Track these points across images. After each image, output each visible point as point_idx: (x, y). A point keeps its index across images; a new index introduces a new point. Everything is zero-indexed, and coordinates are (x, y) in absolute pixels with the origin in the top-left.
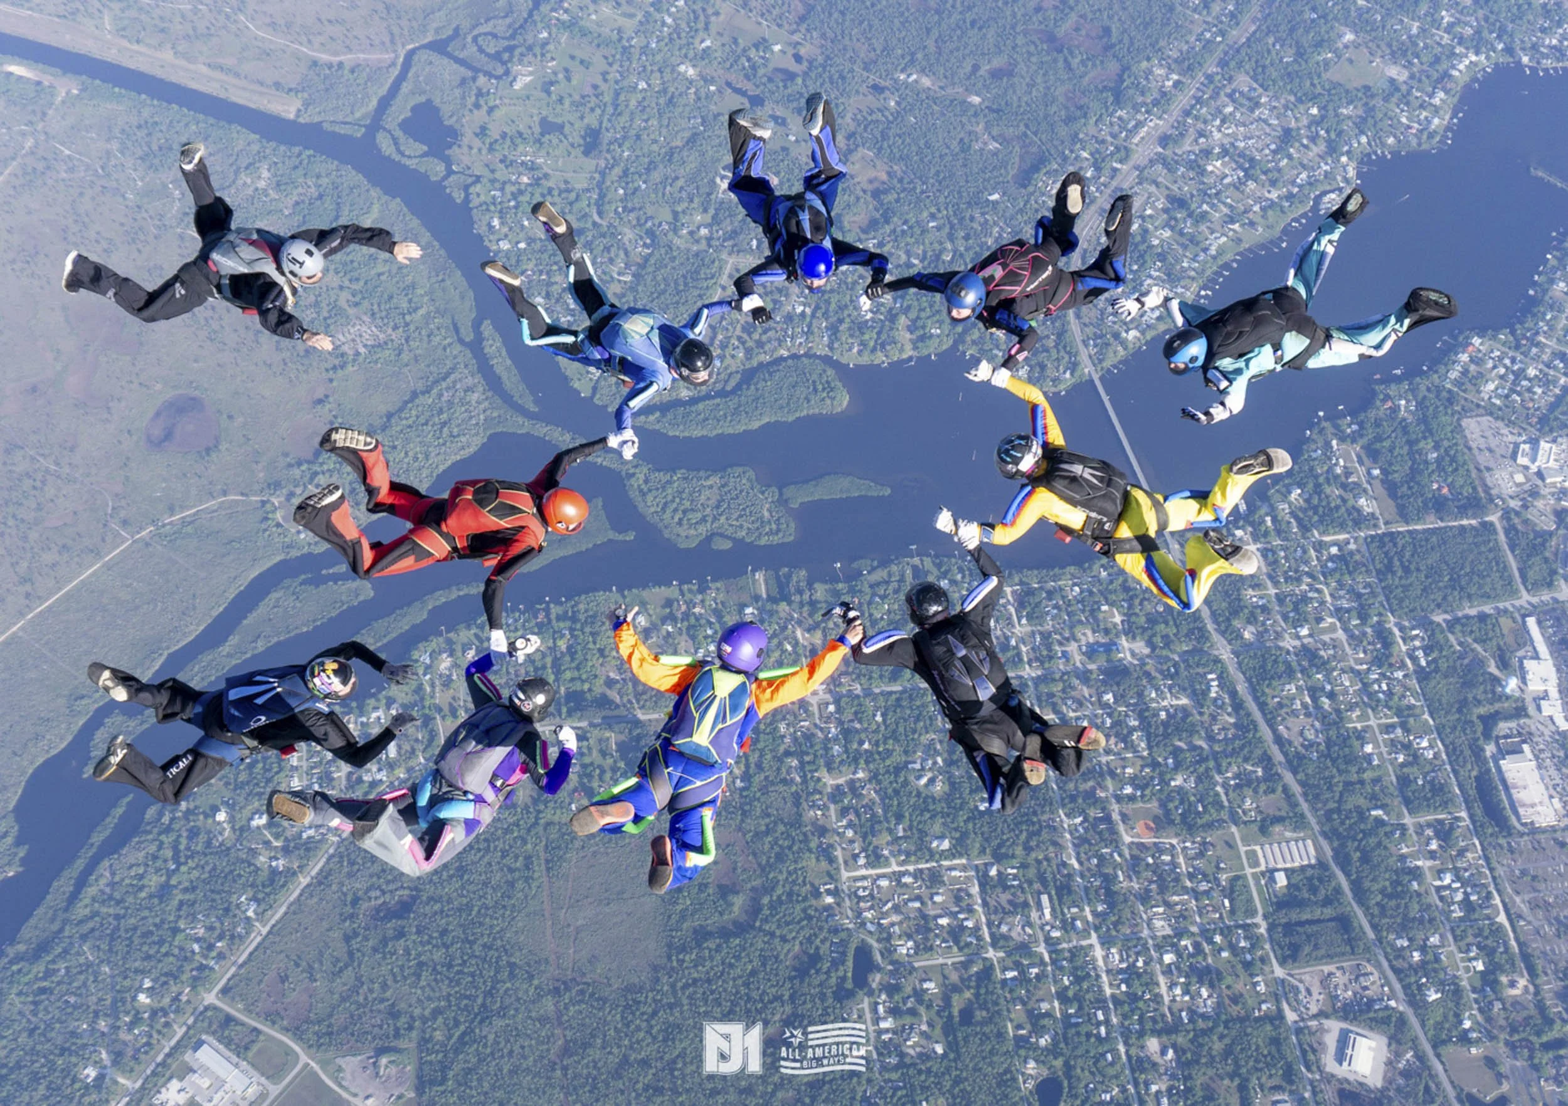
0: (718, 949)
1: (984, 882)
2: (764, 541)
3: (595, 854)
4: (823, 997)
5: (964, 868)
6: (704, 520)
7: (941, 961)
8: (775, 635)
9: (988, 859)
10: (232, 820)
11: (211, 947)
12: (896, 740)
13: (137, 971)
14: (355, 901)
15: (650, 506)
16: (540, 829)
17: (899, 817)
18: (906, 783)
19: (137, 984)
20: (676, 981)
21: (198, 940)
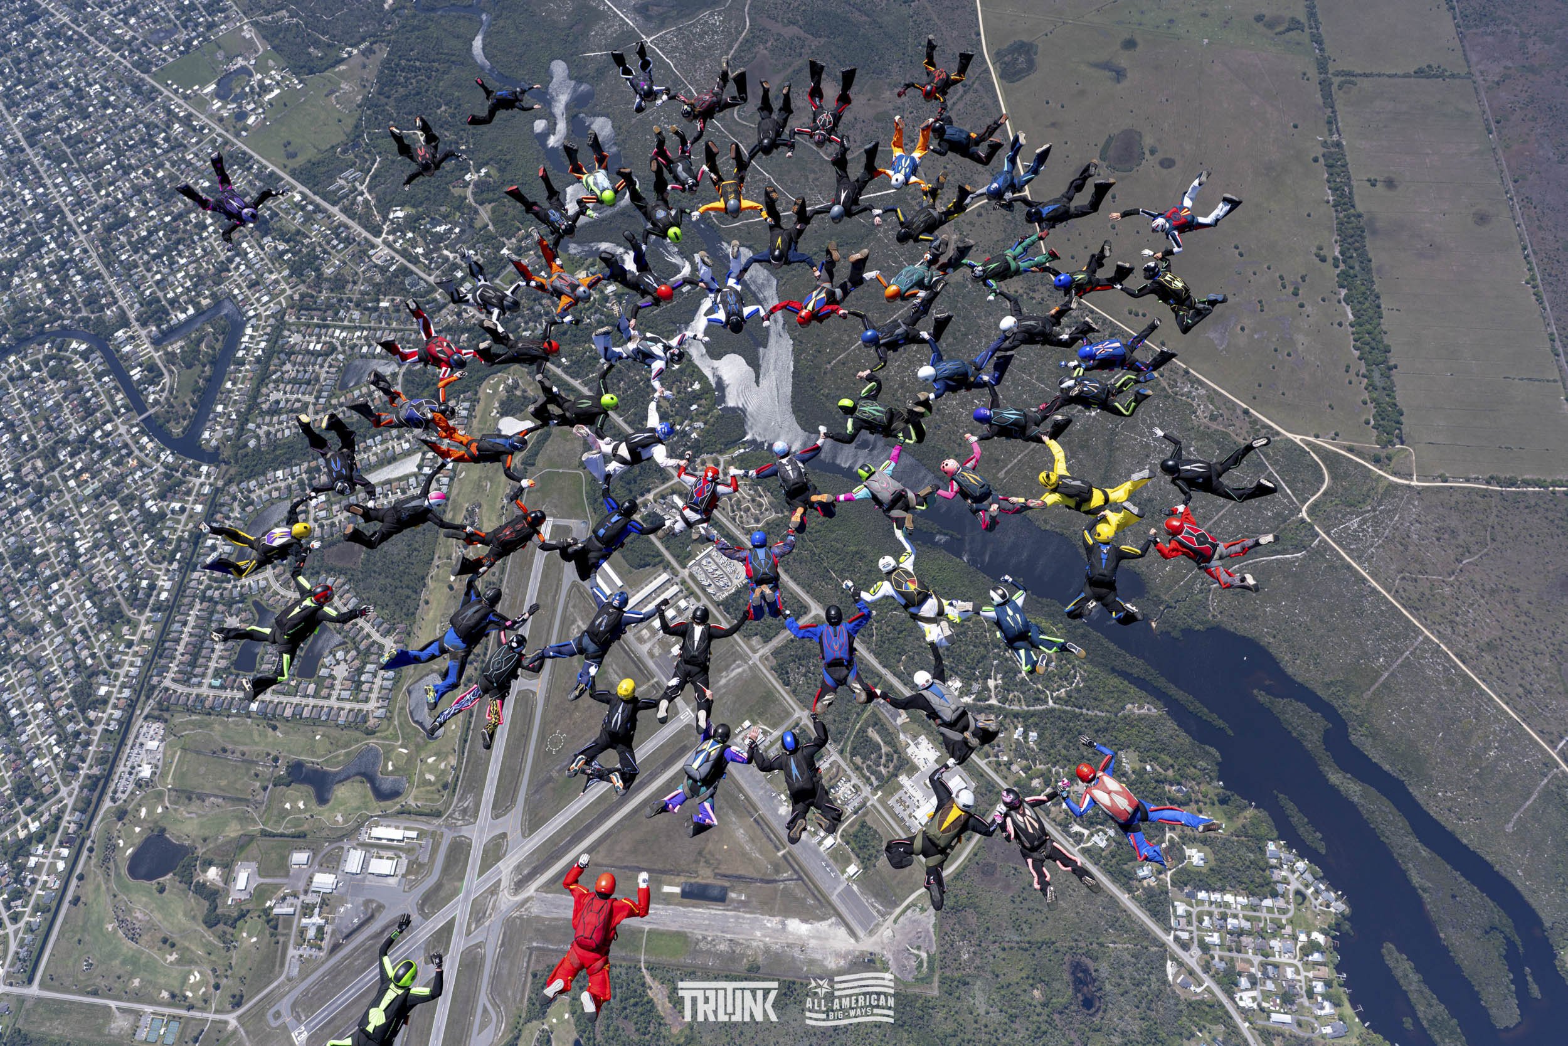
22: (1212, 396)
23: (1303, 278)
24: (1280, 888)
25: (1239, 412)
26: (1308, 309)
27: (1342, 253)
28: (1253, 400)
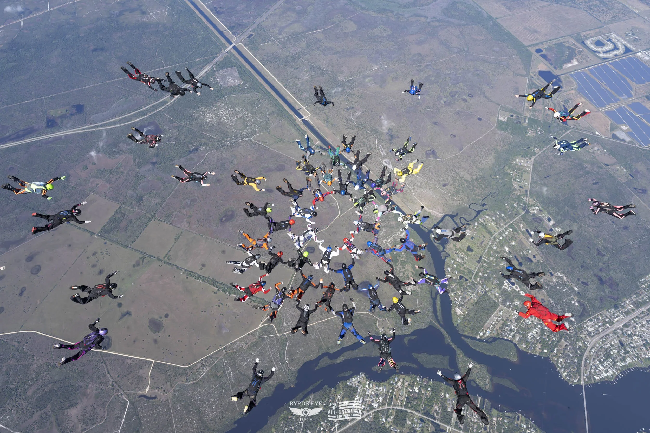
2: (484, 389)
22: (241, 341)
23: (219, 300)
24: (357, 386)
25: (248, 336)
26: (228, 304)
27: (217, 287)
28: (246, 331)
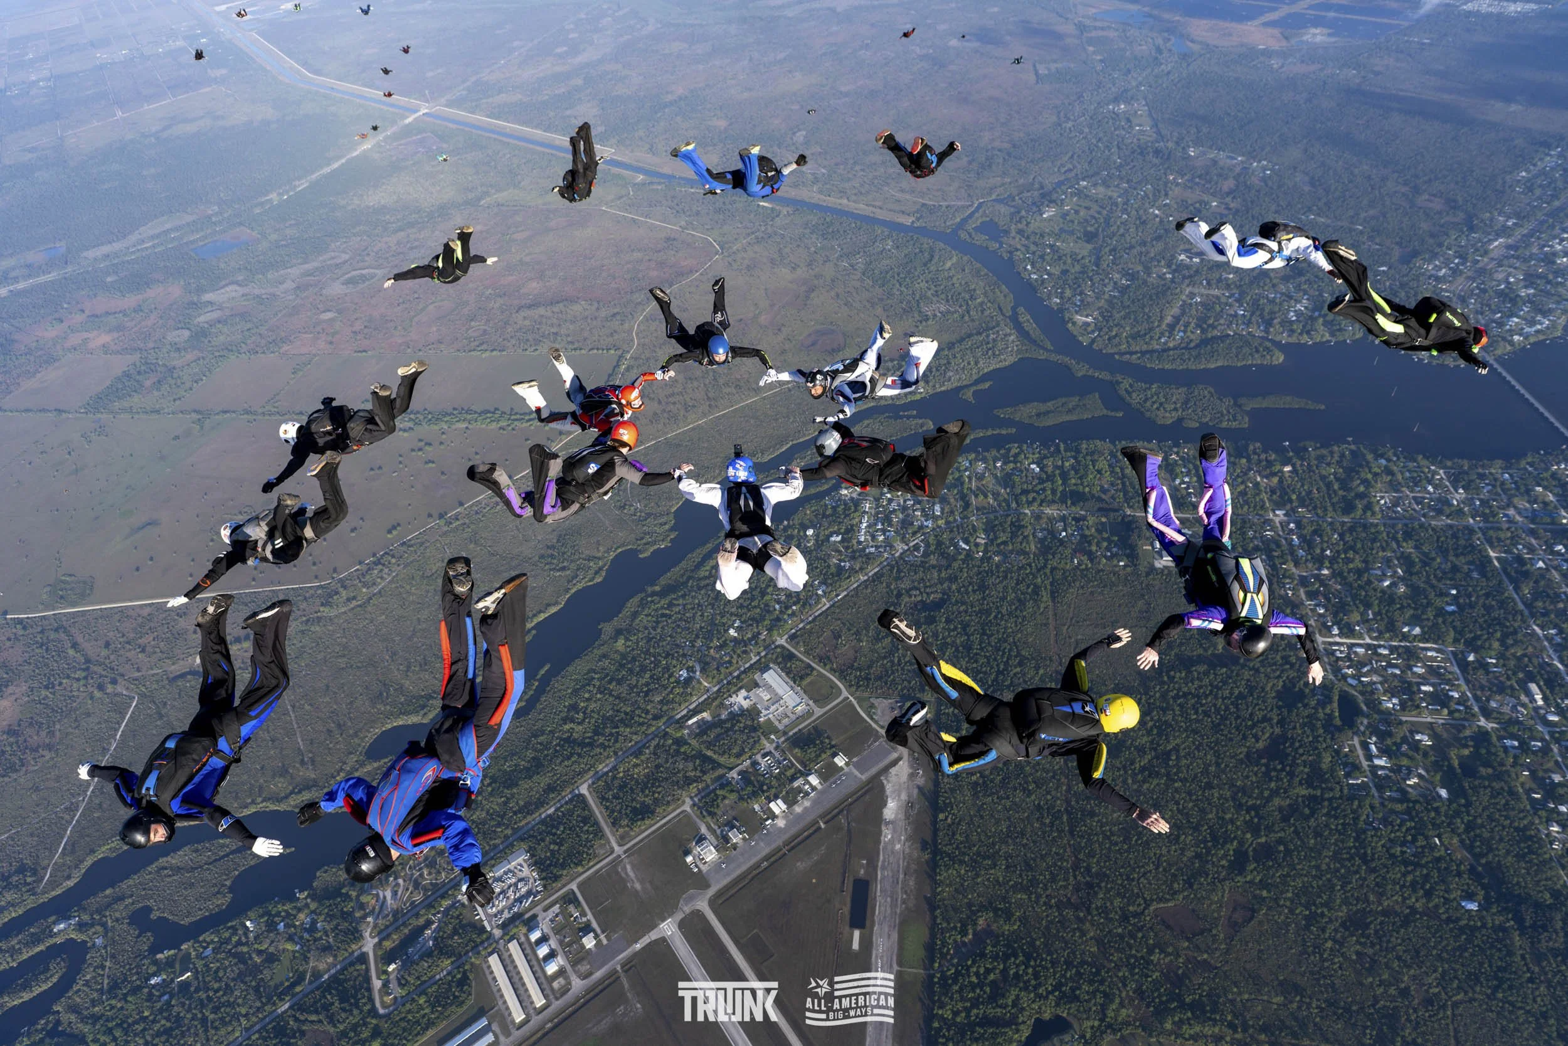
0: (1206, 673)
1: (1464, 665)
2: (1224, 425)
3: (1092, 593)
4: (1313, 728)
5: (1438, 651)
6: (1176, 409)
7: (1429, 720)
8: (1238, 476)
9: (1461, 647)
10: (817, 535)
11: (787, 608)
12: (1356, 552)
13: (732, 614)
14: (899, 595)
15: (1135, 399)
16: (1048, 571)
17: (1368, 606)
18: (1369, 582)
19: (730, 623)
20: (1168, 691)
21: (778, 602)
